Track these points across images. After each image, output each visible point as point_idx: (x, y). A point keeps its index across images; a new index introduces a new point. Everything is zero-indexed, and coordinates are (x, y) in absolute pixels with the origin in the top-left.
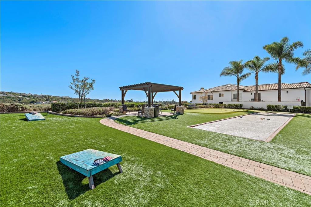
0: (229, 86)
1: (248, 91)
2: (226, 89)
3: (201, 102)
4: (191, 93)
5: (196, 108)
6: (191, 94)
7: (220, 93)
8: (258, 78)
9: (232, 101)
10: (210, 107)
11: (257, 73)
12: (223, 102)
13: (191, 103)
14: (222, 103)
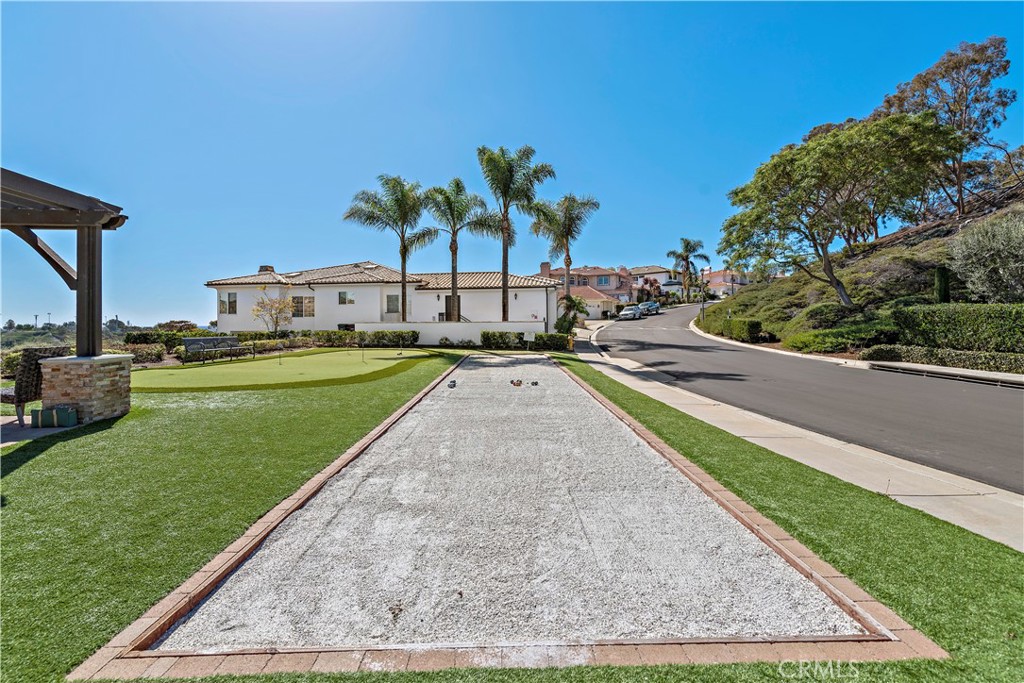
0: (371, 269)
1: (429, 289)
2: (361, 276)
3: (264, 326)
4: (209, 285)
5: (235, 355)
6: (214, 291)
7: (342, 290)
8: (456, 249)
9: (382, 319)
10: (306, 345)
11: (455, 233)
12: (353, 326)
13: (213, 330)
14: (349, 327)
